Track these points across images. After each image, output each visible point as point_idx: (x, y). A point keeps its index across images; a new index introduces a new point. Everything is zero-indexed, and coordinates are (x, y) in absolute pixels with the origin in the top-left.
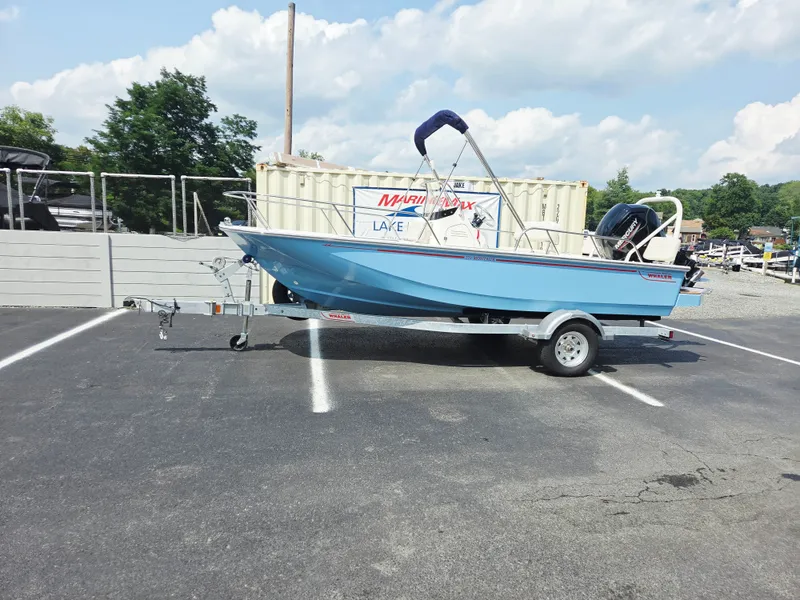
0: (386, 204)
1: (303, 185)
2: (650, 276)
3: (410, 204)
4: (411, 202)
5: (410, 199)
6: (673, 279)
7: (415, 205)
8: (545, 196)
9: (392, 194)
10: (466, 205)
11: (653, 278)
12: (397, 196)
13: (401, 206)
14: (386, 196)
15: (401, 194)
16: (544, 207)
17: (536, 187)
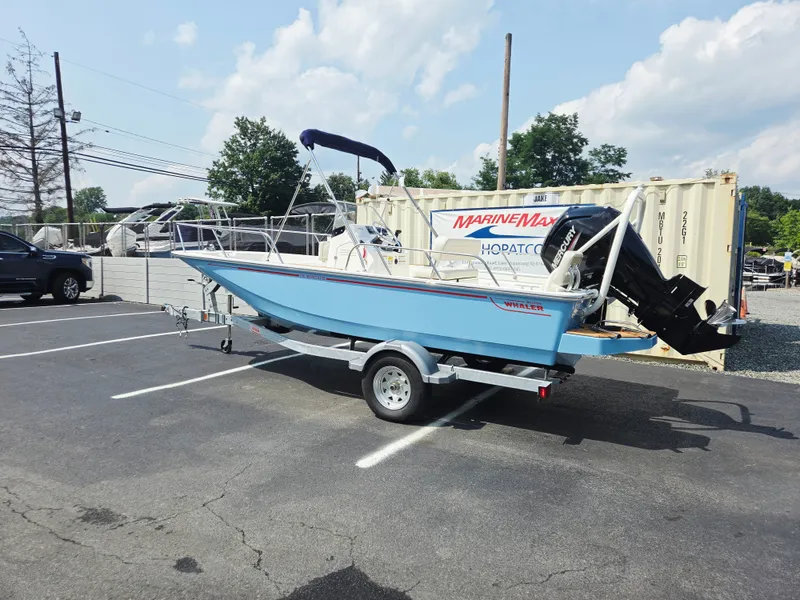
0: (461, 226)
1: (390, 213)
2: (508, 304)
3: (485, 225)
4: (486, 221)
5: (485, 219)
6: (546, 311)
7: (490, 225)
8: (663, 202)
9: (466, 215)
10: (548, 220)
11: (512, 308)
12: (471, 217)
13: (475, 227)
14: (461, 218)
15: (475, 214)
16: (662, 216)
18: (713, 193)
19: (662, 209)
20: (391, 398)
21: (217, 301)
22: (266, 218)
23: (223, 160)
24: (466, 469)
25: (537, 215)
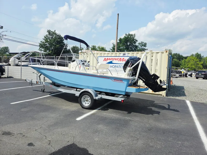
0: (105, 61)
1: (88, 57)
2: (114, 80)
3: (111, 60)
5: (111, 59)
6: (123, 82)
7: (112, 60)
8: (152, 56)
9: (106, 58)
10: (126, 60)
11: (115, 81)
12: (108, 58)
13: (109, 61)
14: (105, 59)
15: (109, 58)
16: (152, 60)
17: (149, 54)
18: (163, 55)
19: (152, 58)
20: (86, 103)
21: (41, 78)
22: (55, 57)
23: (43, 41)
24: (103, 120)
25: (123, 59)
